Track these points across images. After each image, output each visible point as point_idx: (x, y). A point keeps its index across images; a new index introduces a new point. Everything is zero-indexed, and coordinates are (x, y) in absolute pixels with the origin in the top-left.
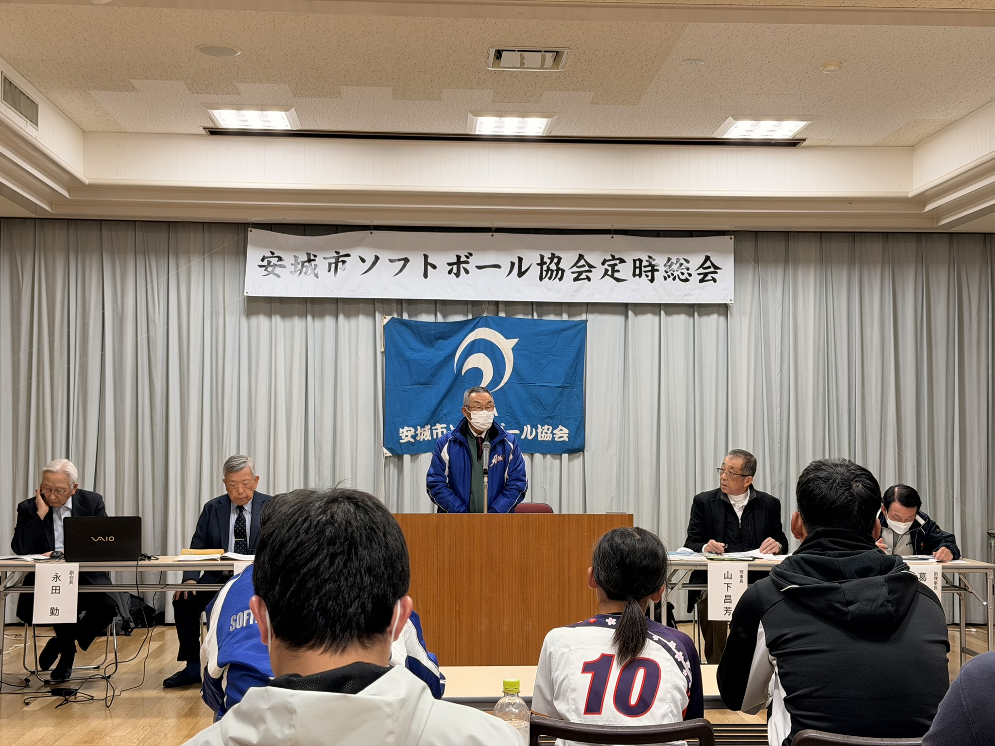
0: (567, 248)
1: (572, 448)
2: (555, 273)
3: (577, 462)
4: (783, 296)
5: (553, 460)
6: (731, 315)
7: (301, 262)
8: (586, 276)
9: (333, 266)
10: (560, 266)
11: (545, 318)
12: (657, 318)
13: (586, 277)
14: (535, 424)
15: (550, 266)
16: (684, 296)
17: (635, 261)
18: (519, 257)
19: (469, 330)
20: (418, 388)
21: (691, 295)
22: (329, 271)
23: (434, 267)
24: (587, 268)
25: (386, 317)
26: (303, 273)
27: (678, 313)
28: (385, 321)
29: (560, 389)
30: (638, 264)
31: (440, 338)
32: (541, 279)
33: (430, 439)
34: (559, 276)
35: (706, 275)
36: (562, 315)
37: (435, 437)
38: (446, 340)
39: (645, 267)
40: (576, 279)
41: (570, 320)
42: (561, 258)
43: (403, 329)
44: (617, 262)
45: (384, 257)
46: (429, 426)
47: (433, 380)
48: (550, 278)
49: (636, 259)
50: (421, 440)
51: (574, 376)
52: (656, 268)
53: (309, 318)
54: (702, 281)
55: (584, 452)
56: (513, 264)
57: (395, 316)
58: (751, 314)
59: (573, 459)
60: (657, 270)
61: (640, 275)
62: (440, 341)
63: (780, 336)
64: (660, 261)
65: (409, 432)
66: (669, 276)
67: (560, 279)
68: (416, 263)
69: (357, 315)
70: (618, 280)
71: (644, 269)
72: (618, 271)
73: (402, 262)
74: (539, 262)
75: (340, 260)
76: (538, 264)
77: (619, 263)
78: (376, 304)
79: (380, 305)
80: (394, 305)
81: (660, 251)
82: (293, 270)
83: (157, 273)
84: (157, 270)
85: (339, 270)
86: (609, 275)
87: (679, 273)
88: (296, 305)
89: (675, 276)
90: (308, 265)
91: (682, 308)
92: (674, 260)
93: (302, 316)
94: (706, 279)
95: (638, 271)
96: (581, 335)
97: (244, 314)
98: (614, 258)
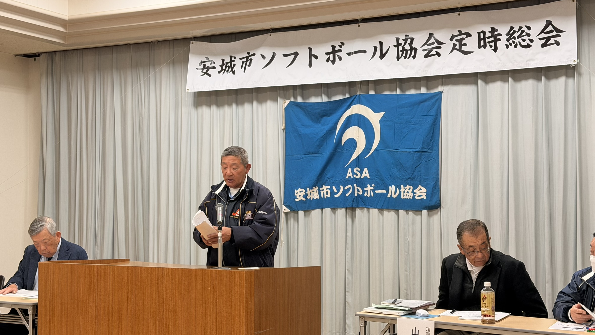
0: (418, 29)
1: (430, 205)
2: (409, 52)
3: (436, 218)
5: (415, 216)
6: (580, 75)
7: (226, 63)
8: (436, 51)
9: (245, 64)
10: (413, 46)
11: (408, 93)
12: (505, 85)
13: (435, 53)
14: (399, 185)
15: (404, 46)
16: (527, 61)
17: (479, 34)
18: (380, 42)
19: (345, 107)
20: (309, 157)
21: (534, 60)
22: (242, 68)
23: (316, 57)
24: (436, 45)
25: (287, 101)
26: (226, 71)
27: (526, 79)
28: (286, 104)
29: (420, 153)
30: (482, 37)
31: (324, 116)
32: (398, 58)
33: (318, 198)
34: (413, 55)
35: (548, 39)
36: (420, 89)
37: (322, 196)
38: (329, 117)
39: (488, 38)
40: (427, 56)
41: (429, 92)
42: (413, 39)
43: (298, 109)
44: (464, 36)
45: (279, 53)
46: (317, 188)
47: (320, 149)
48: (405, 57)
49: (480, 31)
50: (311, 199)
51: (432, 141)
52: (498, 37)
53: (234, 106)
54: (544, 45)
55: (440, 208)
56: (375, 48)
57: (292, 100)
59: (433, 215)
60: (500, 40)
61: (485, 46)
62: (325, 118)
64: (503, 30)
65: (301, 192)
66: (511, 44)
67: (414, 57)
68: (304, 55)
69: (266, 101)
70: (466, 53)
71: (487, 40)
72: (465, 45)
73: (294, 56)
74: (396, 44)
75: (249, 59)
76: (395, 46)
77: (466, 37)
78: (278, 91)
79: (282, 92)
80: (291, 91)
81: (503, 22)
82: (220, 70)
83: (144, 80)
84: (144, 79)
85: (247, 66)
86: (457, 49)
87: (520, 40)
88: (226, 97)
89: (517, 43)
90: (230, 65)
91: (530, 74)
92: (516, 29)
93: (230, 105)
94: (549, 43)
95: (482, 42)
96: (437, 105)
97: (194, 106)
98: (461, 33)
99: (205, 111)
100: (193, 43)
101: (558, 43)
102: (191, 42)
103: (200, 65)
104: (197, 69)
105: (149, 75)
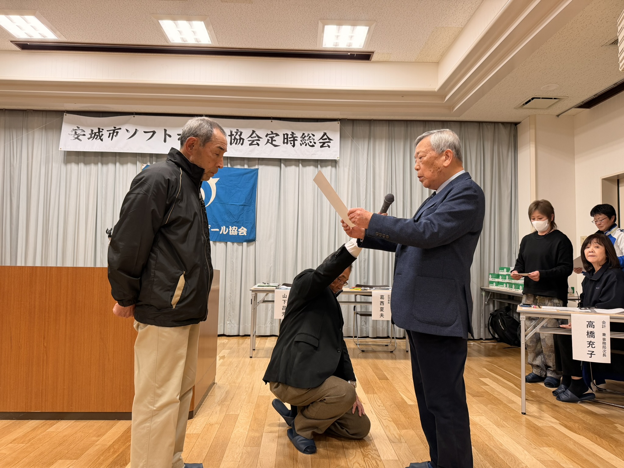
0: (246, 127)
1: (248, 239)
2: (239, 141)
3: (252, 247)
4: (368, 156)
5: (238, 246)
6: (339, 167)
7: (95, 133)
8: (257, 142)
9: (111, 135)
10: (242, 137)
11: (235, 167)
12: (297, 168)
14: (228, 226)
15: (236, 137)
16: (312, 155)
17: (284, 135)
21: (316, 155)
22: (109, 137)
23: (170, 136)
24: (257, 138)
25: (144, 165)
26: (95, 138)
27: (309, 165)
28: (143, 167)
30: (286, 137)
34: (241, 142)
35: (324, 143)
36: (244, 166)
39: (290, 138)
40: (250, 145)
41: (249, 168)
42: (242, 132)
44: (275, 135)
45: (141, 130)
48: (236, 144)
49: (284, 133)
51: (251, 199)
52: (296, 139)
53: (100, 165)
54: (322, 147)
55: (255, 241)
57: (149, 164)
58: (349, 166)
59: (250, 245)
60: (297, 140)
61: (287, 143)
63: (365, 178)
64: (298, 135)
66: (303, 144)
67: (242, 144)
68: (160, 134)
69: (127, 163)
70: (275, 145)
72: (275, 141)
73: (152, 133)
74: (230, 134)
75: (115, 131)
78: (138, 157)
79: (140, 158)
80: (148, 158)
81: (299, 130)
82: (90, 137)
83: (17, 140)
84: (17, 138)
85: (114, 136)
86: (270, 143)
87: (308, 142)
88: (93, 158)
89: (307, 143)
90: (98, 134)
91: (312, 163)
92: (306, 135)
93: (96, 163)
94: (324, 146)
95: (286, 141)
96: (255, 177)
97: (64, 162)
98: (272, 133)
99: (73, 167)
100: (66, 115)
101: (329, 146)
102: (65, 114)
103: (72, 132)
104: (69, 134)
105: (22, 135)
